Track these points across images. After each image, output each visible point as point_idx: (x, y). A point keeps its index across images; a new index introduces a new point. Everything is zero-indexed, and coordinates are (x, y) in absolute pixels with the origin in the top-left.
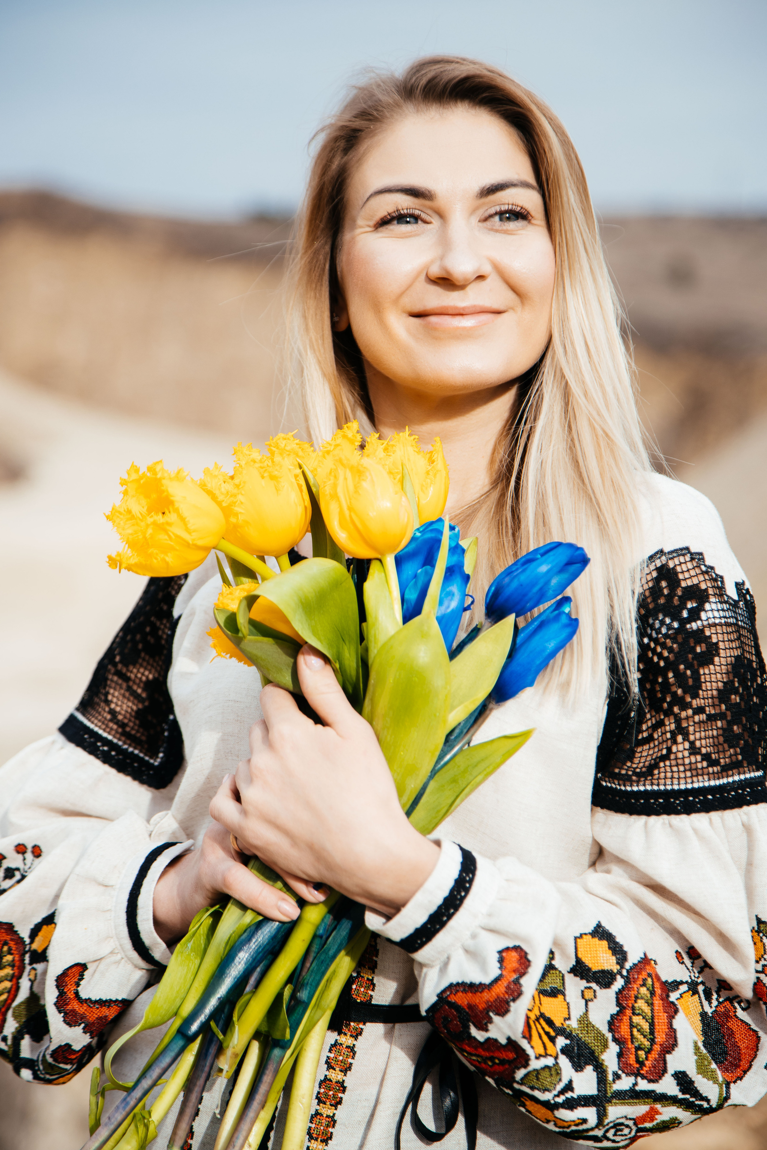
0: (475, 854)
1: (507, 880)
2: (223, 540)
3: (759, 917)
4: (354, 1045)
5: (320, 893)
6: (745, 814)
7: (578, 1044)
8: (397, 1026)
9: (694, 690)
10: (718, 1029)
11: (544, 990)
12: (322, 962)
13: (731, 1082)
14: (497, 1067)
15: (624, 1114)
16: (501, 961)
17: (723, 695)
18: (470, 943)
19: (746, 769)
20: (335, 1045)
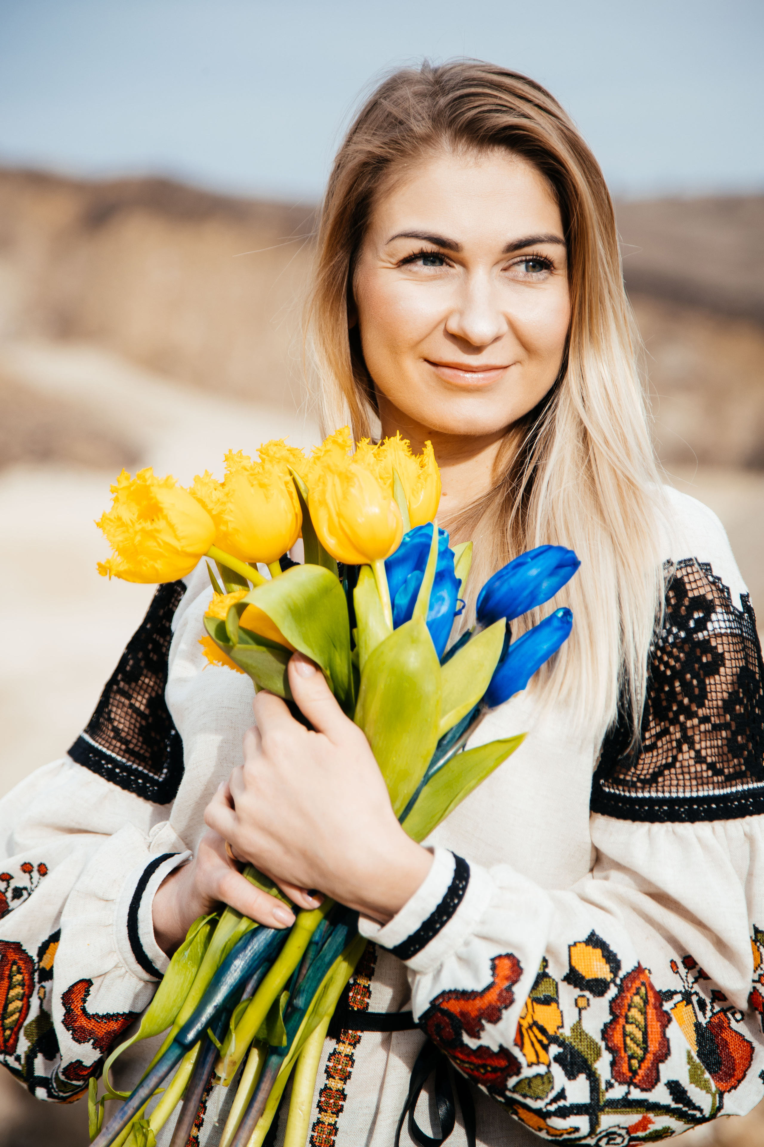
0: (468, 861)
1: (501, 888)
2: (213, 547)
3: (757, 926)
4: (352, 1054)
5: (315, 899)
6: (748, 824)
7: (571, 1053)
8: (394, 1034)
9: (700, 699)
10: (712, 1040)
11: (538, 998)
12: (318, 969)
13: (725, 1092)
14: (489, 1075)
15: (616, 1123)
16: (494, 968)
17: (728, 705)
18: (463, 951)
19: (749, 779)
20: (334, 1054)
